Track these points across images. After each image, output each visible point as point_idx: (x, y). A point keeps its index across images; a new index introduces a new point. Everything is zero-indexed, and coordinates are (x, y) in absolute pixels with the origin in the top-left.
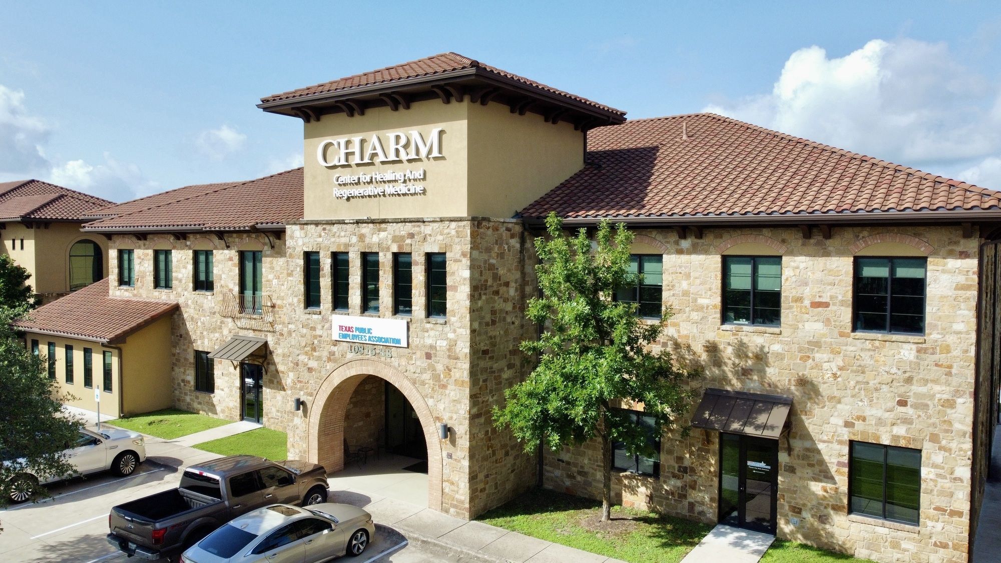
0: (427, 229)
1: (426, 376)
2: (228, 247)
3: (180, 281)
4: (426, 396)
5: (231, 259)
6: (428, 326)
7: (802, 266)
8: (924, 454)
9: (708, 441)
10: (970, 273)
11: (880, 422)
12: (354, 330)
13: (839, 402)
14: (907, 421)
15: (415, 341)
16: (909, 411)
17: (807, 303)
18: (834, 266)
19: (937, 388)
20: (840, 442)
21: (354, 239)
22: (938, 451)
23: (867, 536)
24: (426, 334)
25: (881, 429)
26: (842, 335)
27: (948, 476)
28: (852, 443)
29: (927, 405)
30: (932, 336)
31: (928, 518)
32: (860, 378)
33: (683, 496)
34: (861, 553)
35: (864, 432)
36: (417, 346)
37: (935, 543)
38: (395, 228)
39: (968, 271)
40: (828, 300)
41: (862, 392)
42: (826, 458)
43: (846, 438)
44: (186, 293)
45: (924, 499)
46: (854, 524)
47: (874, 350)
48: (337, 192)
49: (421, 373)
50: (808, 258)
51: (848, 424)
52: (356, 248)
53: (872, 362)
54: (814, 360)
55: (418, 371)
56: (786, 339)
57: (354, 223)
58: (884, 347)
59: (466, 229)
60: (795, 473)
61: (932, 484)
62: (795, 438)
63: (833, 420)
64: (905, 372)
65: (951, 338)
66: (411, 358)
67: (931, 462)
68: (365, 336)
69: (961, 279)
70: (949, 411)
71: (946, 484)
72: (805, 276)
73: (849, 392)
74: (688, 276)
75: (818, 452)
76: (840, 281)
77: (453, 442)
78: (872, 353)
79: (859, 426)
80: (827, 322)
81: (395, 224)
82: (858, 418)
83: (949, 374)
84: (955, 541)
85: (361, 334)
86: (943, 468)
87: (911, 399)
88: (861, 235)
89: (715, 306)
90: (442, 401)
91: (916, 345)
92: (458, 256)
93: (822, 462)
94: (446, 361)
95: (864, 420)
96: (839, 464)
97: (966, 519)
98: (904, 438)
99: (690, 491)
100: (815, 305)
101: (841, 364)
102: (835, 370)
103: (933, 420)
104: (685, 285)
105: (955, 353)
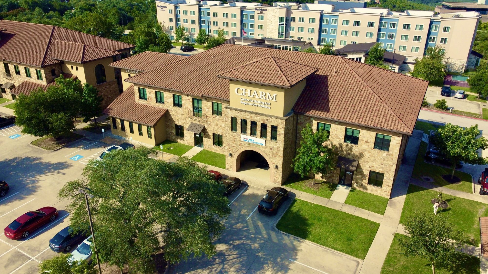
0: (272, 119)
1: (271, 153)
2: (188, 96)
3: (168, 103)
4: (270, 158)
5: (189, 100)
6: (271, 142)
7: (364, 132)
11: (377, 167)
12: (248, 139)
13: (369, 163)
14: (382, 168)
15: (267, 145)
16: (383, 166)
17: (364, 141)
18: (372, 133)
19: (389, 162)
20: (368, 170)
22: (388, 174)
23: (371, 189)
24: (271, 144)
25: (377, 169)
26: (371, 149)
27: (389, 179)
28: (370, 171)
29: (387, 165)
30: (390, 152)
31: (384, 186)
32: (374, 158)
35: (373, 169)
37: (384, 191)
38: (262, 117)
40: (369, 142)
41: (374, 161)
44: (170, 107)
45: (383, 183)
46: (369, 186)
48: (242, 102)
50: (366, 131)
51: (370, 167)
52: (249, 119)
53: (377, 156)
55: (268, 152)
56: (359, 148)
58: (380, 153)
59: (284, 122)
60: (357, 176)
61: (385, 180)
62: (359, 169)
63: (367, 166)
64: (383, 158)
65: (394, 153)
66: (266, 149)
67: (386, 176)
68: (252, 141)
69: (398, 142)
70: (391, 167)
71: (388, 181)
72: (365, 136)
73: (371, 161)
74: (337, 131)
75: (363, 172)
76: (372, 138)
78: (377, 154)
79: (372, 168)
80: (368, 146)
81: (262, 115)
82: (372, 166)
83: (392, 160)
87: (384, 164)
89: (343, 138)
90: (275, 160)
91: (387, 153)
92: (281, 128)
93: (364, 174)
94: (277, 151)
95: (374, 167)
96: (367, 175)
97: (391, 187)
98: (381, 171)
99: (333, 177)
100: (366, 142)
101: (370, 155)
103: (388, 168)
104: (336, 132)
105: (394, 156)
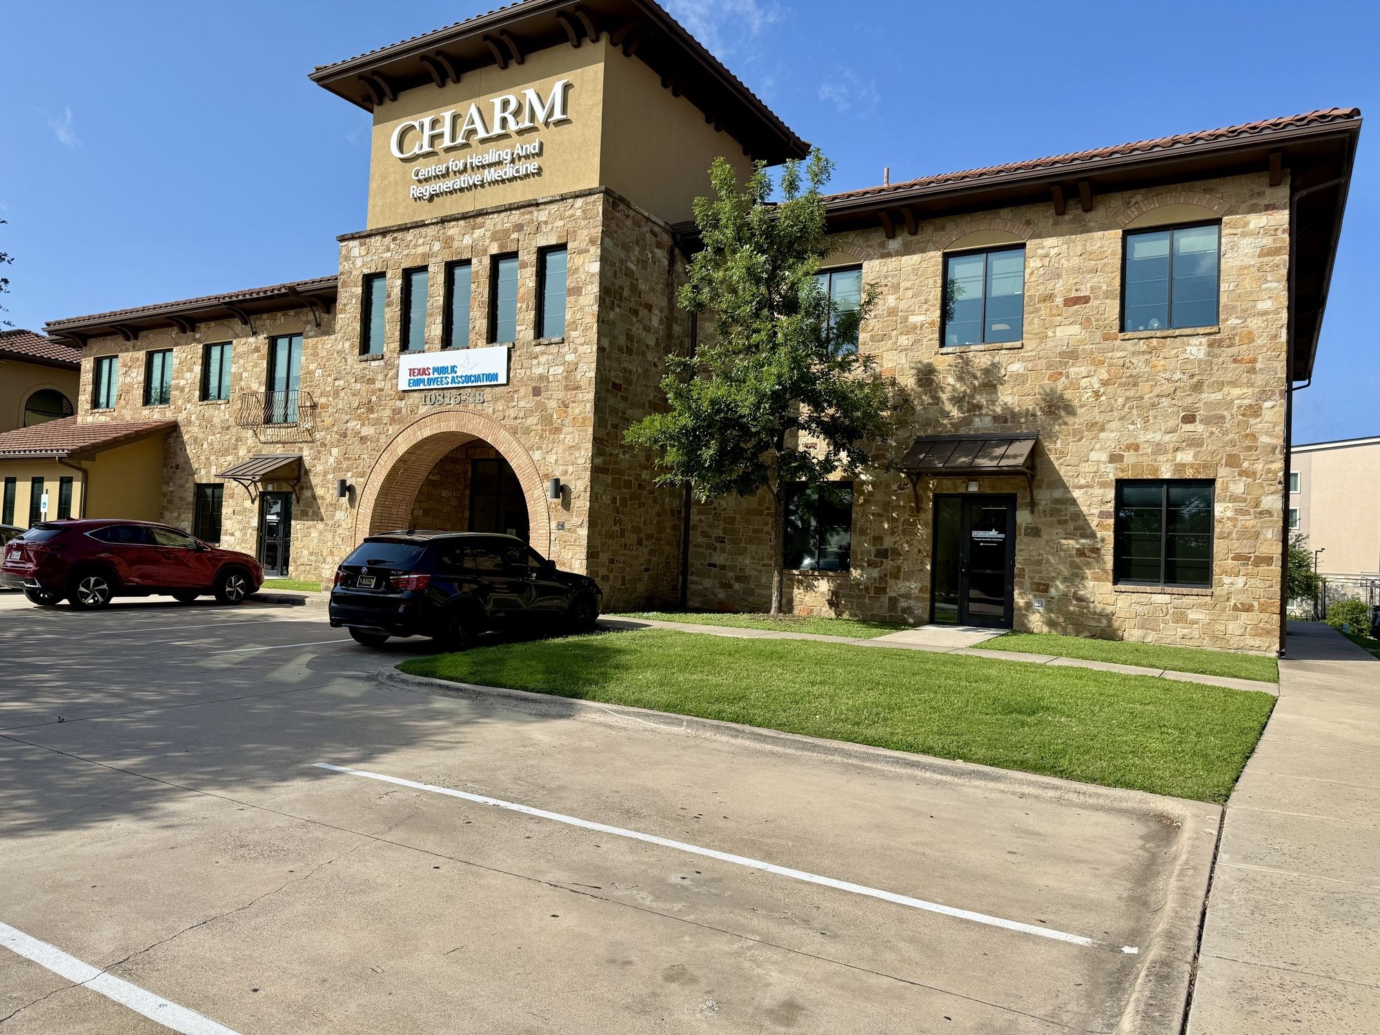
0: (542, 215)
1: (532, 420)
2: (255, 334)
3: (182, 390)
4: (531, 448)
5: (257, 350)
6: (538, 349)
7: (1053, 252)
8: (1218, 485)
9: (918, 509)
10: (1279, 232)
11: (1159, 448)
12: (431, 371)
13: (1103, 430)
14: (1195, 443)
15: (518, 374)
16: (1198, 427)
17: (1059, 300)
18: (1096, 247)
19: (1236, 392)
20: (1103, 485)
21: (437, 246)
22: (1237, 478)
23: (1140, 609)
24: (535, 362)
25: (1161, 458)
26: (1106, 337)
27: (1252, 511)
28: (1120, 484)
29: (1223, 417)
30: (1229, 323)
31: (1225, 572)
32: (1131, 393)
33: (881, 590)
34: (1133, 634)
35: (1136, 466)
36: (521, 380)
37: (1235, 605)
38: (497, 220)
39: (1276, 230)
40: (1087, 294)
41: (1135, 412)
42: (1084, 509)
43: (1112, 477)
44: (189, 406)
45: (1218, 548)
46: (1123, 596)
47: (1150, 353)
48: (416, 190)
49: (525, 417)
50: (1061, 240)
51: (1114, 458)
52: (439, 259)
53: (1148, 369)
54: (1068, 377)
55: (522, 414)
56: (1029, 354)
57: (437, 223)
58: (1164, 346)
59: (597, 205)
60: (1040, 536)
61: (1229, 524)
62: (1040, 487)
63: (1094, 456)
64: (1192, 376)
65: (1255, 321)
66: (512, 399)
67: (1228, 494)
68: (446, 378)
69: (1267, 241)
70: (1252, 421)
71: (1250, 521)
72: (1056, 265)
73: (1116, 413)
74: (897, 287)
75: (1074, 502)
76: (1105, 265)
77: (566, 505)
78: (1147, 357)
79: (1130, 458)
80: (1086, 323)
81: (496, 215)
82: (1128, 448)
83: (1252, 371)
84: (1262, 600)
85: (442, 375)
86: (1245, 500)
87: (1201, 412)
88: (1133, 201)
89: (932, 324)
90: (554, 451)
91: (1207, 338)
92: (584, 245)
93: (1079, 516)
94: (562, 394)
95: (1136, 448)
96: (1102, 515)
97: (1277, 566)
98: (1192, 466)
99: (891, 582)
100: (1070, 302)
101: (1105, 376)
102: (1096, 386)
103: (1231, 436)
104: (892, 300)
105: (1259, 342)
